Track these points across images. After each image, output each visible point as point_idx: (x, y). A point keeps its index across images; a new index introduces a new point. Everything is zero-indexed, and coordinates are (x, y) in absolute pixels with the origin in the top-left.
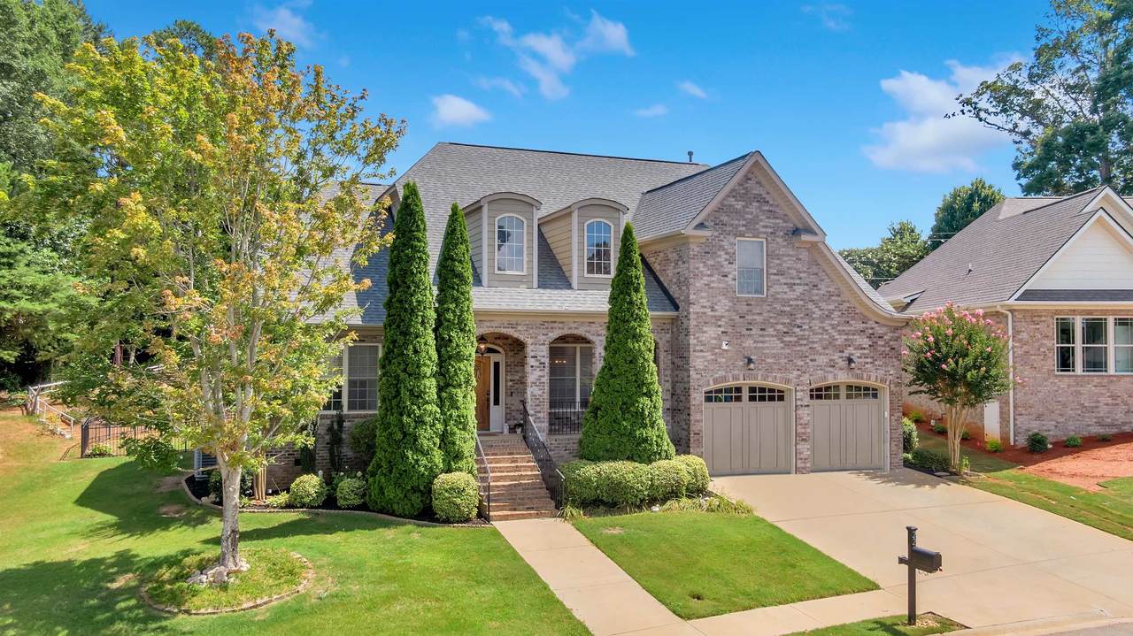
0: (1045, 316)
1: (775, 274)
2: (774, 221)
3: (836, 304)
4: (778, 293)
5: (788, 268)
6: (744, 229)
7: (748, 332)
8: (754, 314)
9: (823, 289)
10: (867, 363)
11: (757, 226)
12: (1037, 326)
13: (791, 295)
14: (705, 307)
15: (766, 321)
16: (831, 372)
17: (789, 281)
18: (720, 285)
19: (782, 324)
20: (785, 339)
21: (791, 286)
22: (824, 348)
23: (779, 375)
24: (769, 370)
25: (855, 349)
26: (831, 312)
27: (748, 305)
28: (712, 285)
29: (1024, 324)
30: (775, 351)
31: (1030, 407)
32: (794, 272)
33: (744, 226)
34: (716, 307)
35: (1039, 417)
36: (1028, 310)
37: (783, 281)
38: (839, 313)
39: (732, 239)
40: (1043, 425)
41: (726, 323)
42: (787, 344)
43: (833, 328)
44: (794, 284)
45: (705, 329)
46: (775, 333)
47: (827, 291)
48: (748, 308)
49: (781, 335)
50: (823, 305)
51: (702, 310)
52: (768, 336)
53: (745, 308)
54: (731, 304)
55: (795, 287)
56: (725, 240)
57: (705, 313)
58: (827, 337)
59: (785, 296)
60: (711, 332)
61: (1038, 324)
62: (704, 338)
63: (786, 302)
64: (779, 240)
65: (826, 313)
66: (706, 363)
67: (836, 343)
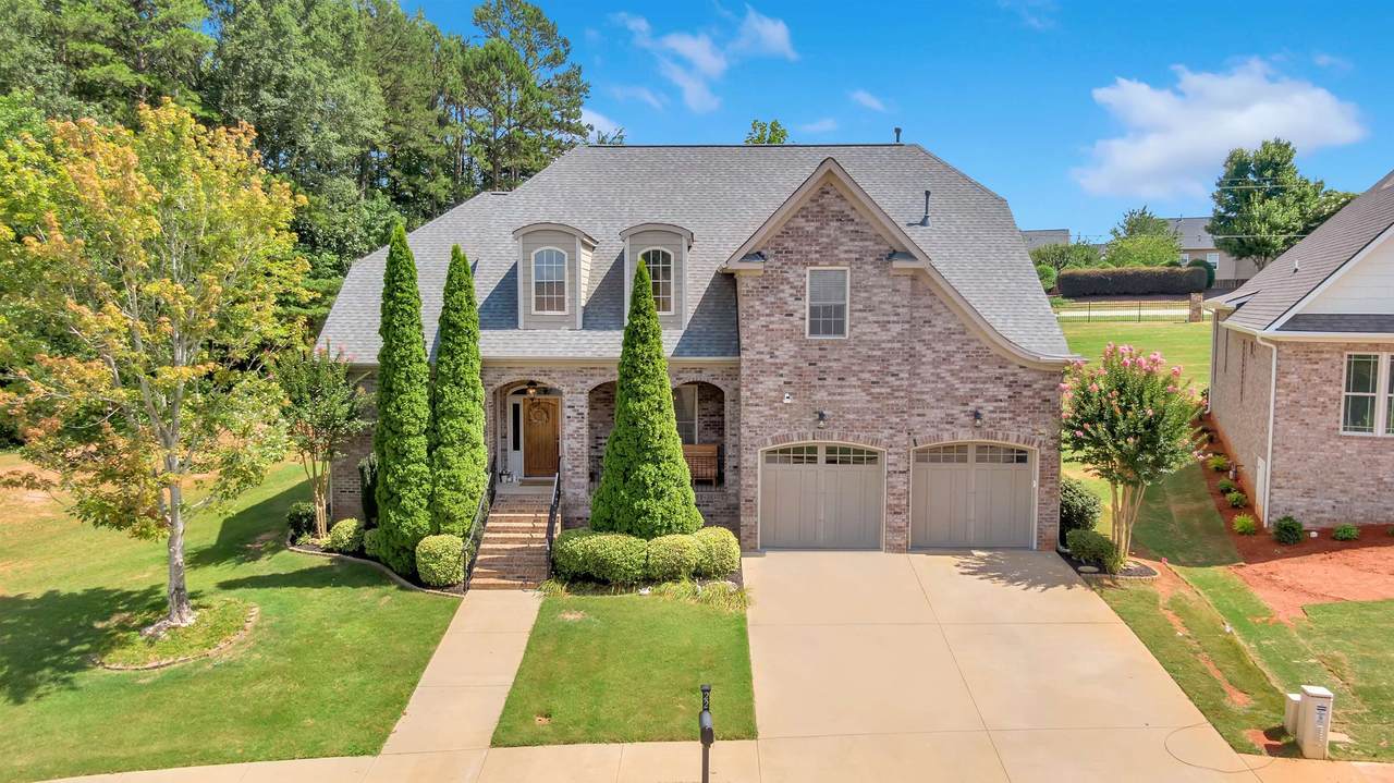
0: (1328, 352)
1: (860, 310)
2: (861, 244)
3: (959, 345)
4: (865, 334)
5: (881, 302)
6: (818, 256)
7: (821, 383)
8: (829, 361)
9: (939, 325)
10: (1005, 419)
11: (836, 252)
12: (1316, 367)
13: (884, 336)
14: (762, 353)
15: (847, 369)
16: (947, 430)
17: (881, 319)
18: (782, 326)
19: (870, 372)
20: (873, 390)
21: (884, 325)
22: (938, 400)
23: (863, 435)
24: (850, 427)
25: (987, 401)
26: (950, 354)
27: (820, 349)
28: (771, 327)
29: (1293, 362)
30: (859, 405)
31: (1295, 478)
32: (888, 308)
33: (816, 252)
34: (777, 353)
35: (1308, 493)
36: (1302, 344)
37: (871, 318)
38: (964, 356)
39: (800, 271)
40: (1314, 504)
41: (790, 372)
42: (876, 397)
43: (953, 375)
44: (889, 322)
45: (761, 379)
46: (859, 383)
47: (945, 329)
48: (822, 353)
49: (866, 387)
50: (939, 346)
51: (758, 357)
52: (849, 386)
53: (817, 354)
54: (796, 349)
55: (889, 326)
56: (791, 272)
57: (762, 360)
58: (943, 386)
59: (874, 338)
60: (769, 384)
61: (1317, 363)
62: (759, 389)
63: (877, 345)
64: (866, 267)
65: (944, 356)
66: (763, 419)
67: (957, 393)
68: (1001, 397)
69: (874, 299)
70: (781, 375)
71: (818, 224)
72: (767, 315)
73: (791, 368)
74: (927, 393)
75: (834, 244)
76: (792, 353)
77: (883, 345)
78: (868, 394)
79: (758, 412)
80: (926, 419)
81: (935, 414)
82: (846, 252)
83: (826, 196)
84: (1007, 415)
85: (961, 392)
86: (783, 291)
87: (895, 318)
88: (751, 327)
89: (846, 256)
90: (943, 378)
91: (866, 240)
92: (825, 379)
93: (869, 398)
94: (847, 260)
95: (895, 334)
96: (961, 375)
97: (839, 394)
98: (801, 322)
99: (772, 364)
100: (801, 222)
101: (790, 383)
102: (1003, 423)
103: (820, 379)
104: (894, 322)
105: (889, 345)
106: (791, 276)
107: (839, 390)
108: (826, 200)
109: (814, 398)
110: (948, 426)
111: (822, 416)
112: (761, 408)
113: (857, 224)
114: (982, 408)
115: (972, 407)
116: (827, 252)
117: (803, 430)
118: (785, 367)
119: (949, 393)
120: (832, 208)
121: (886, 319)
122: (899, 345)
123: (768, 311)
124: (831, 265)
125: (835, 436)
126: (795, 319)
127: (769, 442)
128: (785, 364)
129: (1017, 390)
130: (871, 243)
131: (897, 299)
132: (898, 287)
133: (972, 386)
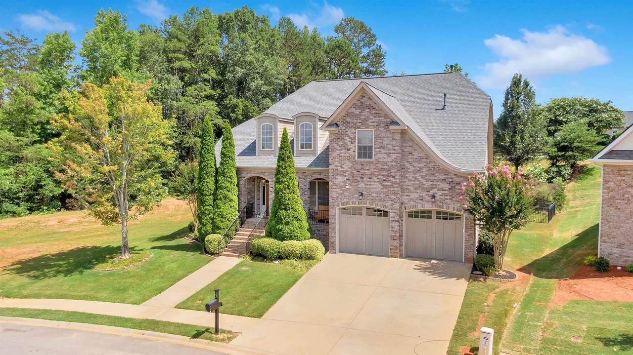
1: (378, 148)
4: (380, 158)
6: (360, 124)
8: (365, 170)
11: (368, 122)
14: (337, 166)
15: (372, 174)
16: (420, 203)
17: (387, 151)
19: (382, 175)
20: (384, 184)
21: (388, 154)
22: (416, 189)
23: (379, 203)
24: (374, 200)
25: (438, 190)
28: (341, 155)
29: (611, 176)
30: (378, 190)
31: (613, 238)
32: (390, 147)
34: (343, 166)
35: (620, 246)
36: (616, 166)
37: (383, 152)
38: (428, 169)
39: (353, 130)
42: (385, 187)
43: (422, 178)
44: (391, 153)
45: (337, 177)
46: (378, 180)
47: (419, 156)
48: (362, 166)
49: (381, 182)
50: (416, 164)
51: (336, 168)
52: (374, 182)
53: (360, 167)
54: (351, 164)
55: (391, 155)
56: (349, 131)
58: (418, 183)
59: (384, 160)
60: (340, 179)
62: (336, 182)
63: (385, 163)
64: (381, 129)
65: (418, 169)
66: (338, 195)
67: (424, 186)
68: (445, 189)
69: (384, 143)
70: (345, 176)
71: (360, 111)
72: (340, 150)
73: (349, 173)
74: (411, 186)
75: (366, 120)
76: (350, 167)
77: (388, 163)
78: (382, 185)
79: (336, 191)
80: (410, 198)
81: (414, 196)
82: (372, 122)
83: (364, 98)
84: (448, 197)
85: (426, 186)
86: (346, 140)
87: (393, 152)
88: (333, 155)
89: (372, 124)
90: (418, 179)
91: (380, 117)
92: (363, 178)
93: (382, 187)
94: (372, 126)
95: (393, 159)
96: (426, 178)
97: (370, 185)
98: (353, 153)
99: (341, 171)
100: (353, 110)
101: (349, 179)
102: (447, 201)
103: (361, 178)
104: (393, 153)
105: (391, 164)
106: (349, 133)
107: (369, 183)
108: (363, 100)
109: (359, 186)
110: (420, 201)
111: (362, 194)
112: (337, 190)
113: (377, 110)
114: (436, 193)
115: (431, 193)
116: (364, 123)
117: (354, 200)
118: (347, 173)
119: (421, 185)
120: (366, 104)
121: (389, 152)
122: (395, 164)
123: (340, 148)
124: (366, 128)
125: (368, 203)
126: (351, 152)
127: (340, 204)
128: (347, 171)
129: (453, 186)
130: (383, 118)
131: (394, 143)
132: (395, 137)
133: (431, 183)
